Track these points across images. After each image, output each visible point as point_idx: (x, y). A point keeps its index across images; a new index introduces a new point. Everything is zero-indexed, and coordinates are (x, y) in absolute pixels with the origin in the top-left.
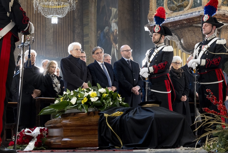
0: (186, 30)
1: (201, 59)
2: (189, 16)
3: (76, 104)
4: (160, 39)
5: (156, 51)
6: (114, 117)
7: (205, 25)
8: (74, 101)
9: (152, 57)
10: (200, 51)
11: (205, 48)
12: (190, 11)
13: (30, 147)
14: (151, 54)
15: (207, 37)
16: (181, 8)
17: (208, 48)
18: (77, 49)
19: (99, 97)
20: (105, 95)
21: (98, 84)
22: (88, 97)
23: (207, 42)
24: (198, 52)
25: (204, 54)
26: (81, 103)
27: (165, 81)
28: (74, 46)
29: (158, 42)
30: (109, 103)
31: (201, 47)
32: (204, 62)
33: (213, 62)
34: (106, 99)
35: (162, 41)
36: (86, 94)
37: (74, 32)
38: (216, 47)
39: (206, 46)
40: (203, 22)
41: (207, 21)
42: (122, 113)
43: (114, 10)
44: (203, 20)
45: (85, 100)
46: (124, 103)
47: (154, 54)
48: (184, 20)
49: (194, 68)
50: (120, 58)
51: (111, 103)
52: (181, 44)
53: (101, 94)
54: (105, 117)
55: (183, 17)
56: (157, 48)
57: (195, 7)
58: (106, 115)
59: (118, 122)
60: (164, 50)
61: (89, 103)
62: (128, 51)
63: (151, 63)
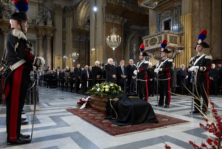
0: (156, 52)
1: (160, 68)
2: (157, 47)
3: (99, 91)
4: (143, 58)
5: (141, 63)
6: (114, 101)
7: (163, 53)
8: (98, 90)
9: (139, 66)
10: (160, 64)
11: (162, 63)
12: (157, 45)
13: (83, 106)
14: (139, 64)
15: (163, 58)
16: (154, 44)
17: (164, 63)
18: (111, 61)
19: (109, 89)
20: (113, 87)
21: (110, 82)
22: (105, 88)
23: (163, 61)
24: (159, 65)
25: (161, 66)
26: (101, 91)
27: (145, 76)
28: (110, 60)
29: (142, 59)
30: (114, 91)
31: (160, 63)
32: (161, 69)
33: (166, 69)
34: (113, 90)
35: (144, 59)
36: (104, 87)
37: (121, 52)
38: (167, 63)
39: (163, 62)
40: (161, 52)
41: (163, 51)
42: (118, 99)
43: (135, 45)
44: (161, 51)
45: (103, 90)
46: (122, 91)
47: (140, 64)
48: (155, 48)
49: (157, 73)
50: (128, 65)
51: (115, 92)
52: (154, 57)
53: (111, 87)
54: (110, 101)
55: (155, 47)
56: (142, 62)
57: (159, 43)
58: (111, 100)
59: (115, 104)
60: (144, 63)
61: (104, 92)
62: (132, 61)
63: (139, 68)
